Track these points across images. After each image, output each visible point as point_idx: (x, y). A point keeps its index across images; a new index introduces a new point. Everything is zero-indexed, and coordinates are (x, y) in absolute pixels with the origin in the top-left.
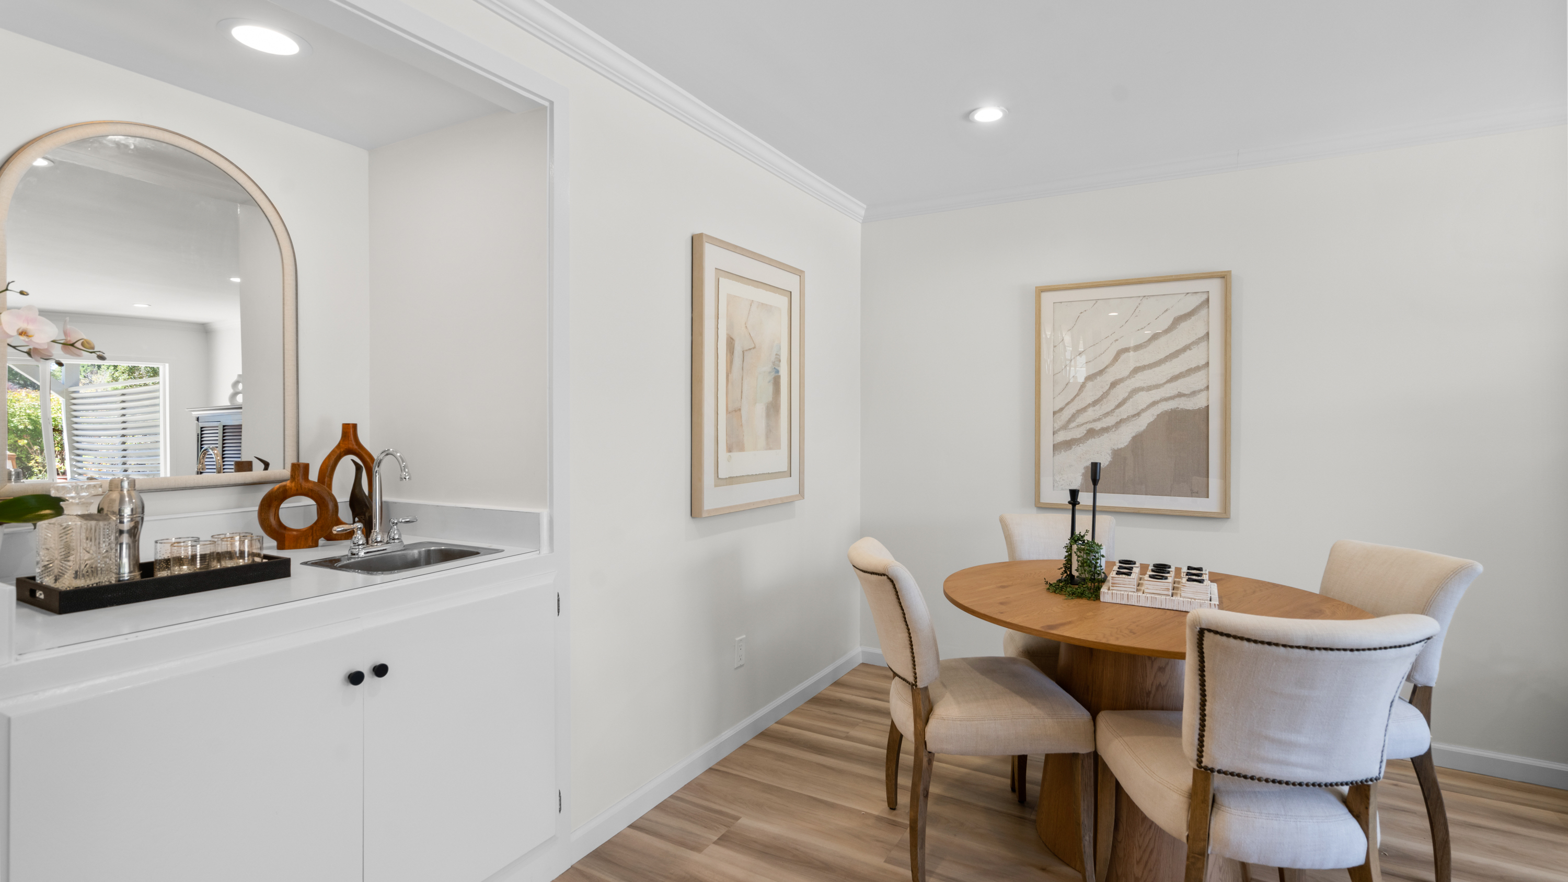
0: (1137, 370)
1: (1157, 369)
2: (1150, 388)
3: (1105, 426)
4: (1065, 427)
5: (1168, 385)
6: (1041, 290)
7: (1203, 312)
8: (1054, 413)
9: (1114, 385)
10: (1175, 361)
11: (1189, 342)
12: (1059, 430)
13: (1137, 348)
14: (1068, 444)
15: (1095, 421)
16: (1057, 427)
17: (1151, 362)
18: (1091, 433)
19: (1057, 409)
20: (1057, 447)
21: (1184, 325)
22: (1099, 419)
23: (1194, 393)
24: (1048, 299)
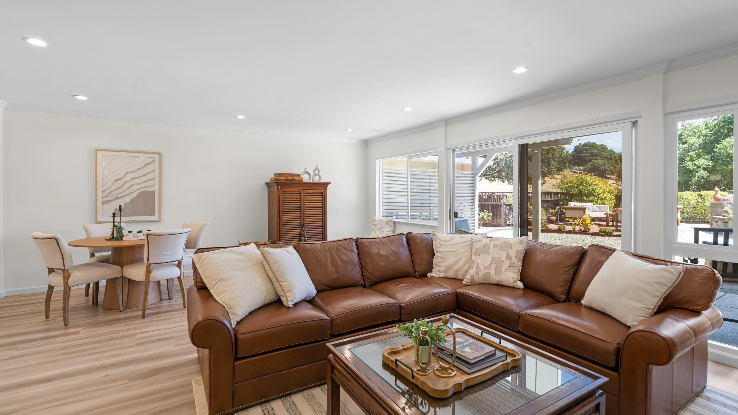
0: (132, 179)
1: (140, 179)
2: (137, 184)
3: (122, 195)
4: (107, 196)
5: (143, 184)
6: (97, 150)
7: (154, 163)
8: (103, 191)
9: (125, 183)
10: (145, 177)
11: (149, 171)
12: (105, 197)
13: (132, 172)
14: (108, 202)
15: (118, 194)
16: (104, 196)
17: (138, 176)
18: (117, 198)
19: (104, 190)
20: (104, 203)
21: (148, 166)
22: (120, 194)
23: (151, 186)
24: (100, 154)
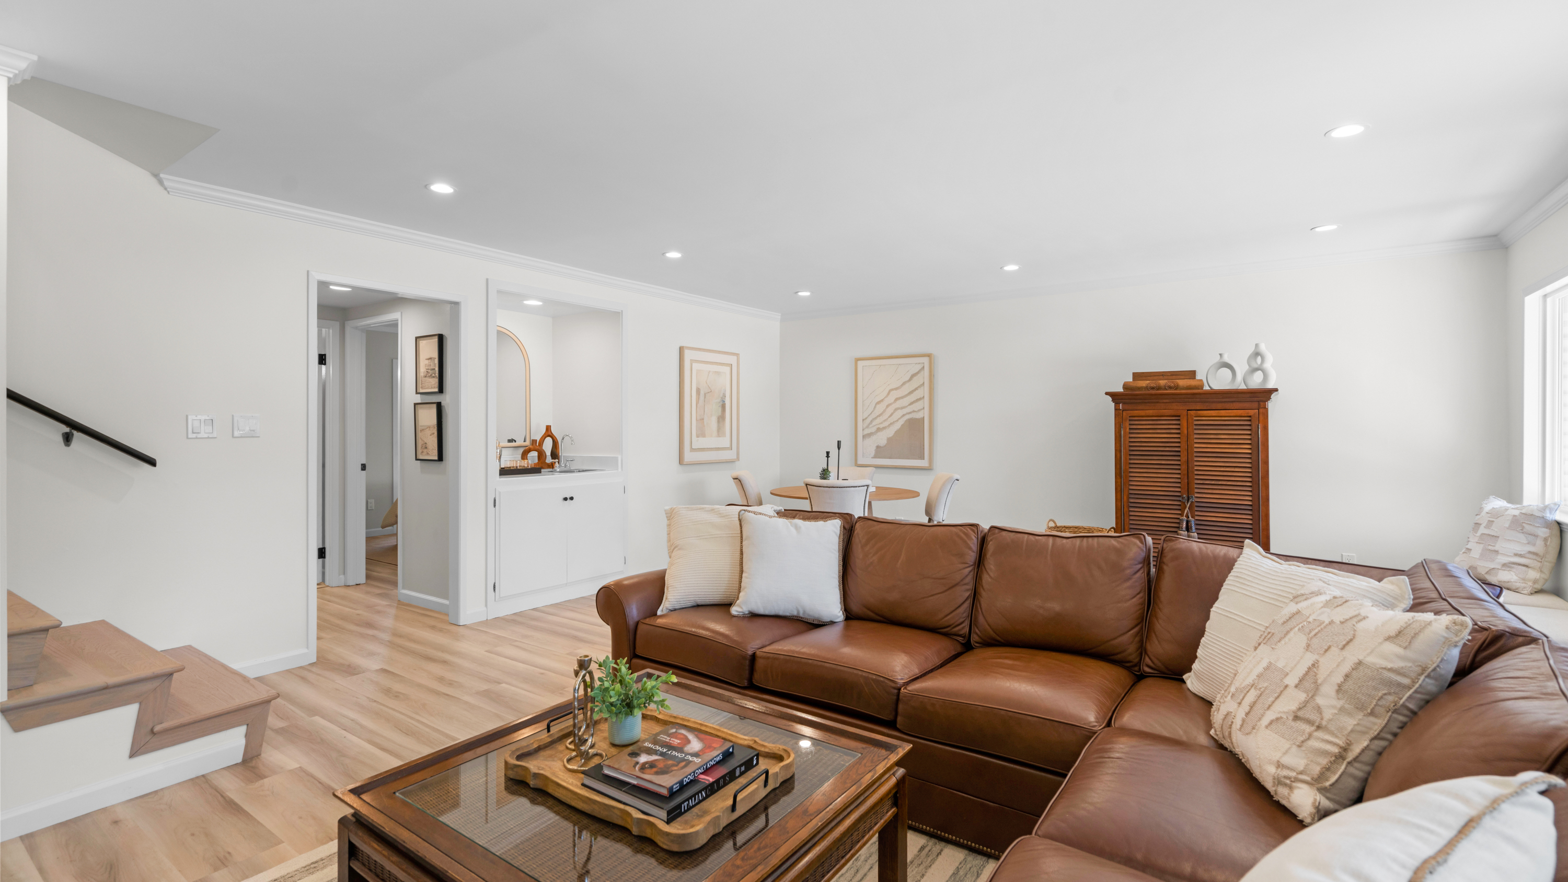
0: (897, 399)
1: (905, 399)
2: (902, 408)
3: (884, 426)
4: (867, 427)
5: (909, 407)
6: (857, 360)
7: (922, 372)
8: (863, 420)
9: (888, 406)
10: (912, 395)
11: (917, 386)
12: (865, 428)
13: (896, 389)
14: (870, 435)
15: (880, 424)
16: (864, 427)
17: (903, 395)
18: (879, 430)
19: (864, 418)
20: (864, 437)
21: (915, 378)
22: (882, 423)
23: (919, 410)
24: (860, 363)
